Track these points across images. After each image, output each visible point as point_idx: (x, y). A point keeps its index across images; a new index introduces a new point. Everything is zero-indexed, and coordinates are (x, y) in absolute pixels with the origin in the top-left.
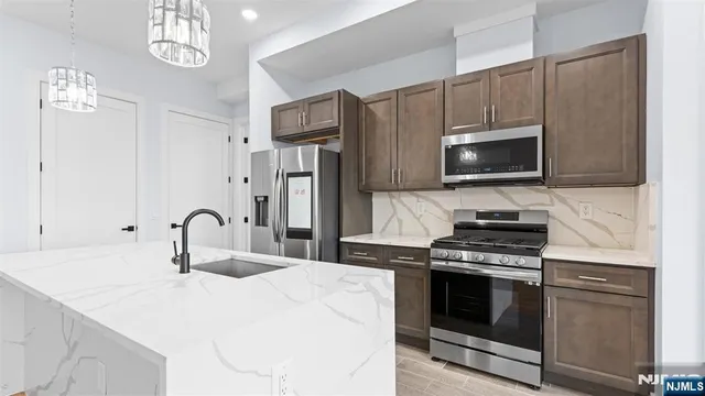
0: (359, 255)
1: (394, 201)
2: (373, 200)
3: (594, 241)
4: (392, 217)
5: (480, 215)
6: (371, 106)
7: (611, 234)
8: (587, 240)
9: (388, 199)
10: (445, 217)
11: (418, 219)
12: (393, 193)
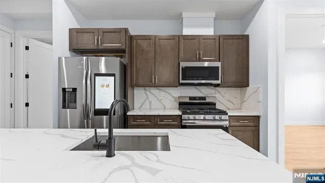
0: (140, 122)
1: (147, 92)
2: (135, 91)
3: (229, 107)
4: (146, 100)
5: (191, 98)
6: (139, 41)
7: (234, 105)
8: (227, 108)
9: (144, 91)
10: (173, 100)
11: (160, 101)
12: (147, 88)
